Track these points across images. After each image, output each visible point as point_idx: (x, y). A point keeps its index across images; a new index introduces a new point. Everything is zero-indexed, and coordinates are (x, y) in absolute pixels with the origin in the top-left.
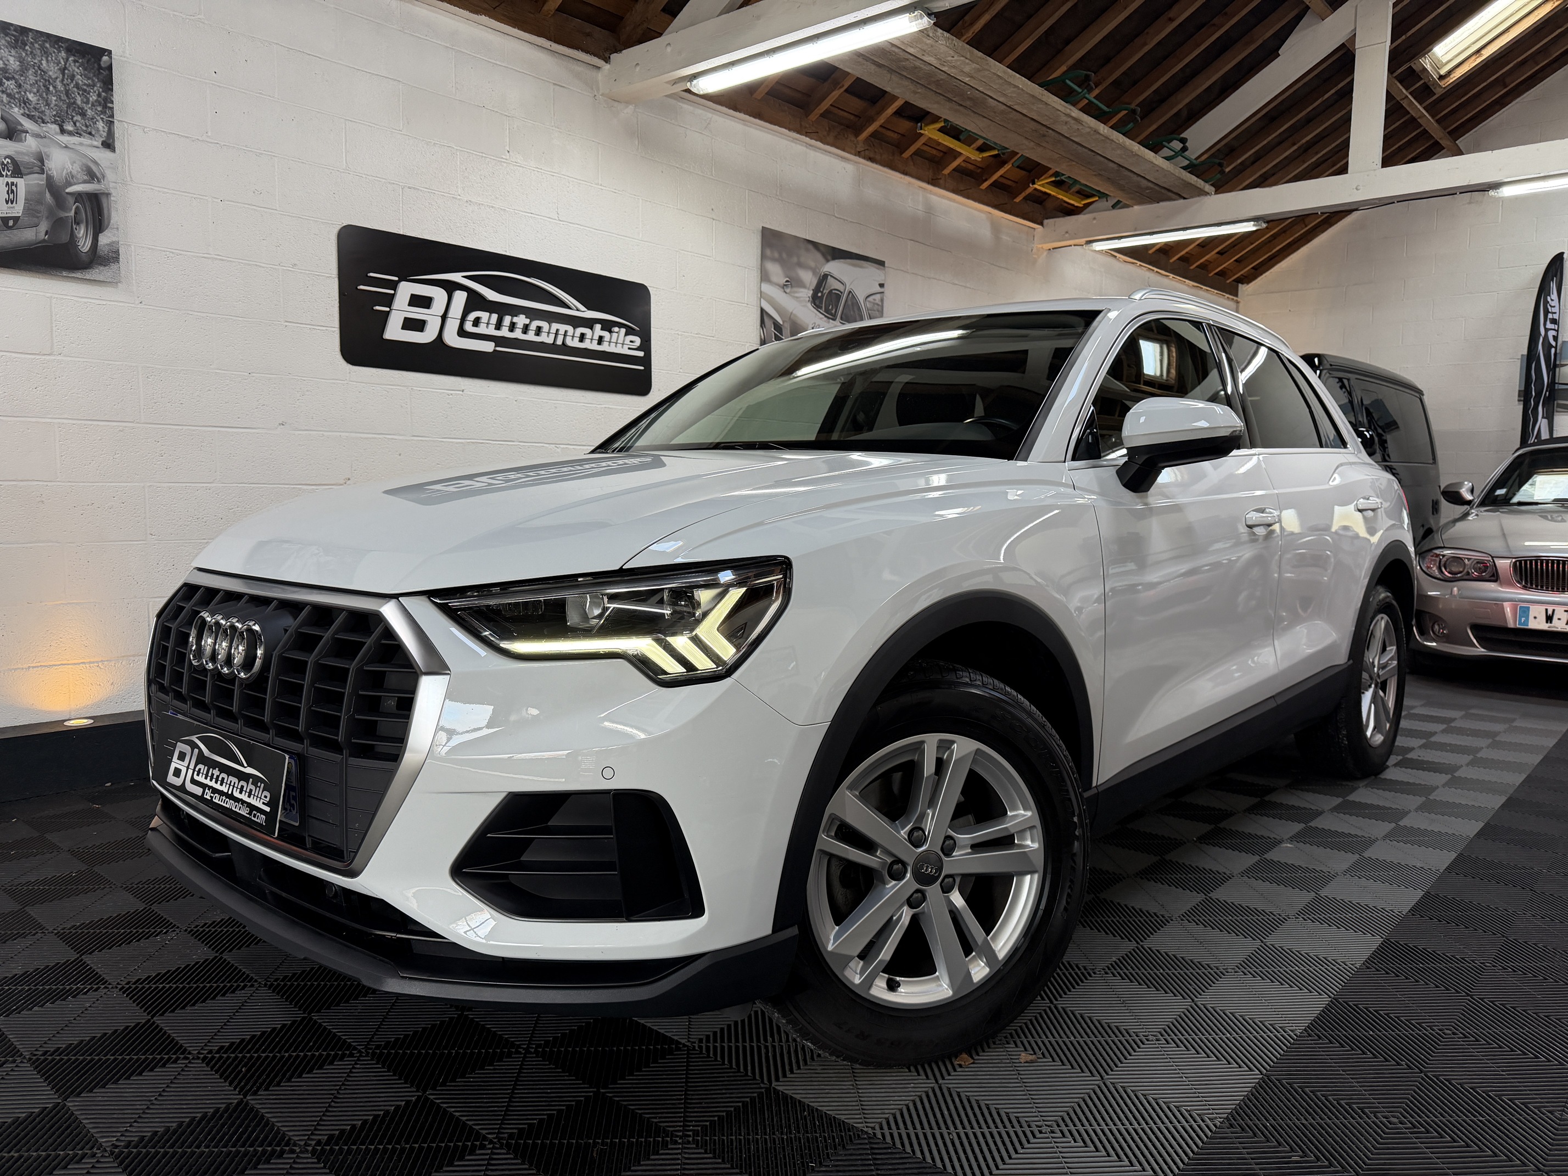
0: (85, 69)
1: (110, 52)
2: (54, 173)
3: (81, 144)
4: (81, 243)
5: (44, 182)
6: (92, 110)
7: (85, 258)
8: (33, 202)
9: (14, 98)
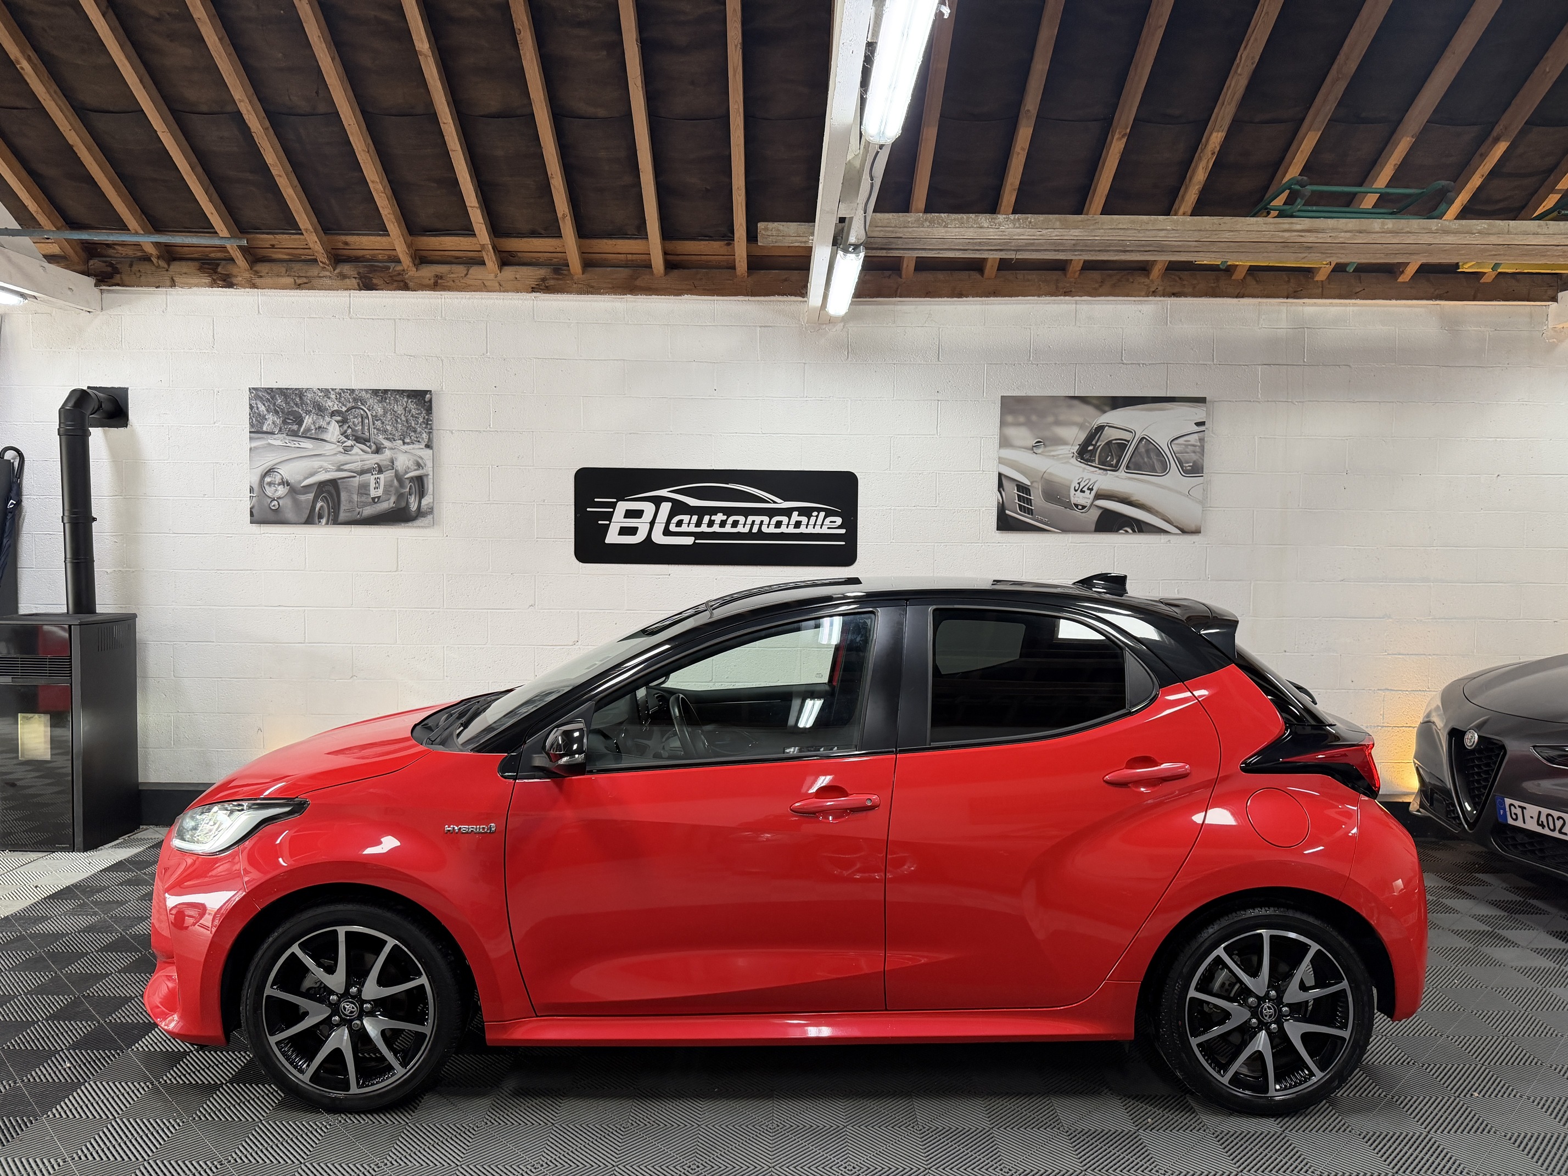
0: (417, 405)
1: (431, 391)
2: (399, 468)
3: (413, 449)
4: (412, 506)
5: (394, 474)
6: (420, 427)
7: (414, 514)
8: (388, 486)
9: (380, 430)
